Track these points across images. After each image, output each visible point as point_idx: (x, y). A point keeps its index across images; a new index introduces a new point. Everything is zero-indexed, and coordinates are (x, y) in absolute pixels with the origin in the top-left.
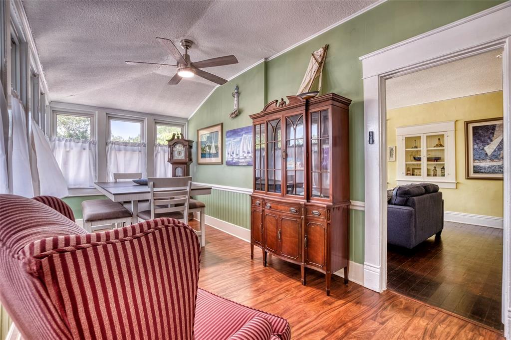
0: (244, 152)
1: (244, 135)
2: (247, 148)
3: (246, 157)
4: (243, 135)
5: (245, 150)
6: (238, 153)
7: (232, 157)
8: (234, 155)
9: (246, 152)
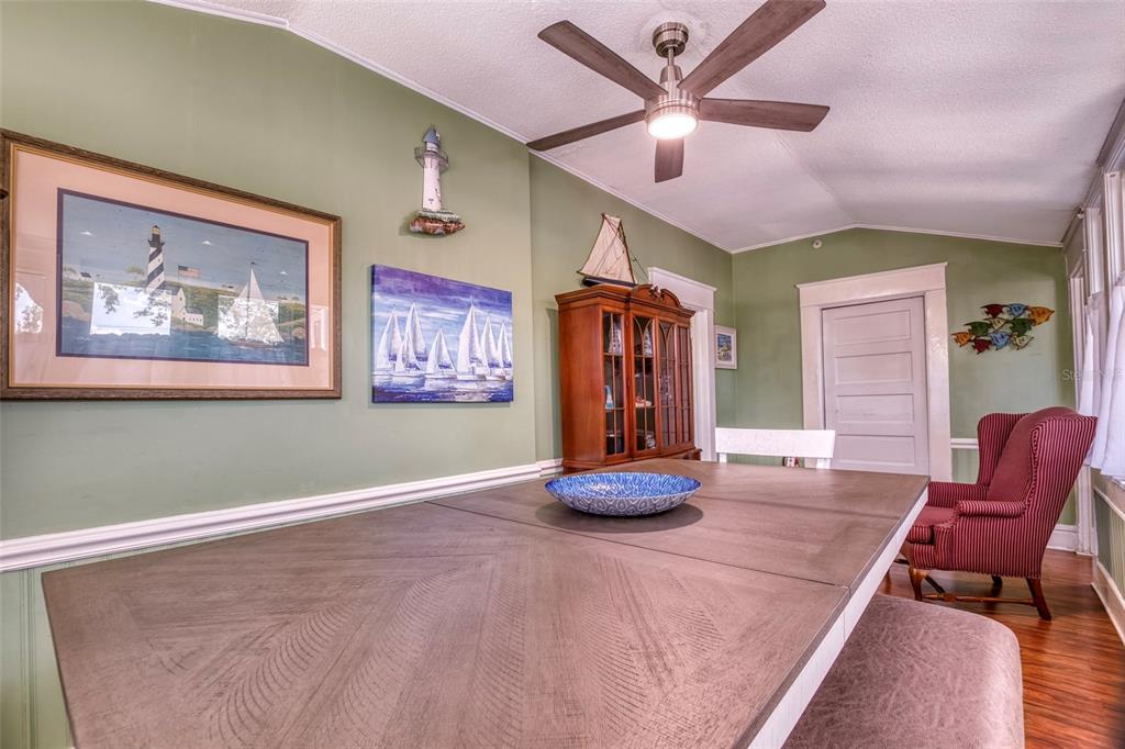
0: (473, 359)
1: (473, 309)
2: (488, 351)
3: (483, 378)
4: (469, 306)
5: (480, 353)
6: (446, 360)
7: (413, 372)
8: (430, 367)
9: (485, 363)
